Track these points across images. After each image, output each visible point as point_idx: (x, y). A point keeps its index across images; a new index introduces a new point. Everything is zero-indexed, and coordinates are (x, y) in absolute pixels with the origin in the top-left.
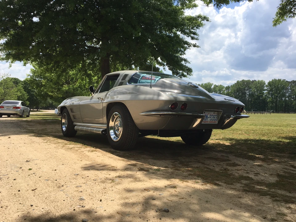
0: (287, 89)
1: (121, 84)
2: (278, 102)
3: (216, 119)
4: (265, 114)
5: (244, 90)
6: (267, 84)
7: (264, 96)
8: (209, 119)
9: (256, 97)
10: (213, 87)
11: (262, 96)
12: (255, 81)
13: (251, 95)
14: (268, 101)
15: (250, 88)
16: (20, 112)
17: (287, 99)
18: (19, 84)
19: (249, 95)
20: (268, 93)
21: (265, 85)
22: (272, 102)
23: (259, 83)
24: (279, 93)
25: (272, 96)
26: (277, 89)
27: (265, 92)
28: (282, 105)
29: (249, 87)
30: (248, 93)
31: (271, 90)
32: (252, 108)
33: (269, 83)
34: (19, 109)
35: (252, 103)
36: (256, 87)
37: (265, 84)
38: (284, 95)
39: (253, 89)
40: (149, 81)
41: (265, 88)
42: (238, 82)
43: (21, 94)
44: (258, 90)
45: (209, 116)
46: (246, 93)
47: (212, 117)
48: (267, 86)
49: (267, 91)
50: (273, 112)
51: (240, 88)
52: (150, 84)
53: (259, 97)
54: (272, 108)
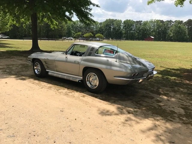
0: (133, 26)
2: (128, 33)
5: (110, 25)
11: (120, 30)
12: (116, 20)
13: (114, 29)
14: (123, 32)
15: (114, 24)
17: (133, 32)
19: (113, 29)
20: (124, 28)
22: (125, 33)
23: (118, 21)
24: (129, 28)
25: (125, 30)
26: (128, 25)
27: (122, 27)
28: (130, 35)
31: (125, 26)
32: (114, 37)
33: (124, 22)
35: (114, 33)
36: (117, 24)
37: (122, 22)
38: (131, 29)
42: (107, 20)
44: (118, 26)
46: (111, 27)
48: (123, 24)
51: (108, 24)
53: (118, 30)
54: (125, 37)
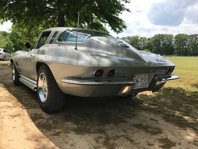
0: (187, 40)
1: (51, 42)
2: (181, 49)
3: (147, 82)
4: (173, 57)
5: (160, 41)
6: (174, 37)
7: (172, 45)
8: (139, 84)
9: (167, 45)
10: (139, 38)
11: (171, 45)
12: (167, 34)
13: (164, 44)
14: (174, 48)
15: (164, 40)
16: (2, 57)
17: (187, 47)
18: (7, 36)
21: (173, 38)
22: (177, 49)
23: (169, 36)
24: (182, 43)
25: (177, 45)
26: (181, 40)
27: (173, 42)
28: (183, 51)
29: (163, 38)
30: (162, 43)
31: (177, 41)
32: (164, 53)
33: (176, 36)
34: (1, 55)
35: (164, 49)
36: (167, 39)
38: (185, 44)
39: (166, 41)
40: (75, 39)
41: (173, 40)
42: (156, 35)
43: (8, 43)
44: (168, 41)
45: (139, 80)
46: (160, 43)
47: (143, 80)
48: (174, 38)
49: (174, 42)
50: (177, 56)
51: (157, 39)
52: (76, 42)
53: (169, 45)
54: (177, 53)
